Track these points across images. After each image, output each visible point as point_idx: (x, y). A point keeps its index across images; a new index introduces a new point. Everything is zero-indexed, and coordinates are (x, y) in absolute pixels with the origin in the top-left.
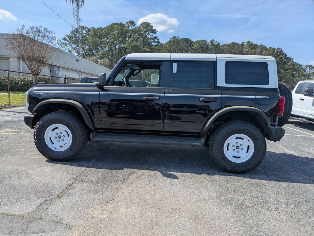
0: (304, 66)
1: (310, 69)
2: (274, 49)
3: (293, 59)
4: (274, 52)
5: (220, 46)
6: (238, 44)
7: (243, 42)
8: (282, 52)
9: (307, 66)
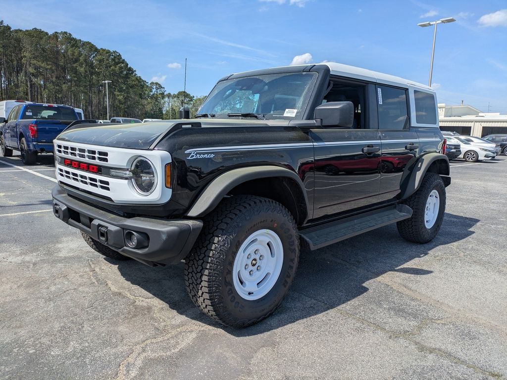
0: (149, 83)
1: (157, 89)
2: (108, 52)
3: (135, 71)
4: (110, 56)
5: (11, 30)
6: (47, 34)
7: (56, 32)
8: (121, 58)
9: (152, 83)
